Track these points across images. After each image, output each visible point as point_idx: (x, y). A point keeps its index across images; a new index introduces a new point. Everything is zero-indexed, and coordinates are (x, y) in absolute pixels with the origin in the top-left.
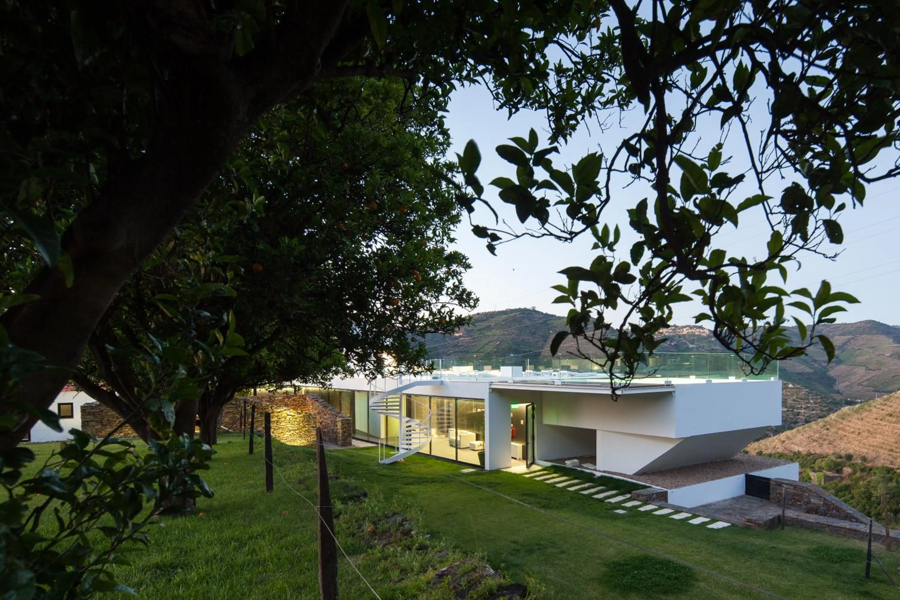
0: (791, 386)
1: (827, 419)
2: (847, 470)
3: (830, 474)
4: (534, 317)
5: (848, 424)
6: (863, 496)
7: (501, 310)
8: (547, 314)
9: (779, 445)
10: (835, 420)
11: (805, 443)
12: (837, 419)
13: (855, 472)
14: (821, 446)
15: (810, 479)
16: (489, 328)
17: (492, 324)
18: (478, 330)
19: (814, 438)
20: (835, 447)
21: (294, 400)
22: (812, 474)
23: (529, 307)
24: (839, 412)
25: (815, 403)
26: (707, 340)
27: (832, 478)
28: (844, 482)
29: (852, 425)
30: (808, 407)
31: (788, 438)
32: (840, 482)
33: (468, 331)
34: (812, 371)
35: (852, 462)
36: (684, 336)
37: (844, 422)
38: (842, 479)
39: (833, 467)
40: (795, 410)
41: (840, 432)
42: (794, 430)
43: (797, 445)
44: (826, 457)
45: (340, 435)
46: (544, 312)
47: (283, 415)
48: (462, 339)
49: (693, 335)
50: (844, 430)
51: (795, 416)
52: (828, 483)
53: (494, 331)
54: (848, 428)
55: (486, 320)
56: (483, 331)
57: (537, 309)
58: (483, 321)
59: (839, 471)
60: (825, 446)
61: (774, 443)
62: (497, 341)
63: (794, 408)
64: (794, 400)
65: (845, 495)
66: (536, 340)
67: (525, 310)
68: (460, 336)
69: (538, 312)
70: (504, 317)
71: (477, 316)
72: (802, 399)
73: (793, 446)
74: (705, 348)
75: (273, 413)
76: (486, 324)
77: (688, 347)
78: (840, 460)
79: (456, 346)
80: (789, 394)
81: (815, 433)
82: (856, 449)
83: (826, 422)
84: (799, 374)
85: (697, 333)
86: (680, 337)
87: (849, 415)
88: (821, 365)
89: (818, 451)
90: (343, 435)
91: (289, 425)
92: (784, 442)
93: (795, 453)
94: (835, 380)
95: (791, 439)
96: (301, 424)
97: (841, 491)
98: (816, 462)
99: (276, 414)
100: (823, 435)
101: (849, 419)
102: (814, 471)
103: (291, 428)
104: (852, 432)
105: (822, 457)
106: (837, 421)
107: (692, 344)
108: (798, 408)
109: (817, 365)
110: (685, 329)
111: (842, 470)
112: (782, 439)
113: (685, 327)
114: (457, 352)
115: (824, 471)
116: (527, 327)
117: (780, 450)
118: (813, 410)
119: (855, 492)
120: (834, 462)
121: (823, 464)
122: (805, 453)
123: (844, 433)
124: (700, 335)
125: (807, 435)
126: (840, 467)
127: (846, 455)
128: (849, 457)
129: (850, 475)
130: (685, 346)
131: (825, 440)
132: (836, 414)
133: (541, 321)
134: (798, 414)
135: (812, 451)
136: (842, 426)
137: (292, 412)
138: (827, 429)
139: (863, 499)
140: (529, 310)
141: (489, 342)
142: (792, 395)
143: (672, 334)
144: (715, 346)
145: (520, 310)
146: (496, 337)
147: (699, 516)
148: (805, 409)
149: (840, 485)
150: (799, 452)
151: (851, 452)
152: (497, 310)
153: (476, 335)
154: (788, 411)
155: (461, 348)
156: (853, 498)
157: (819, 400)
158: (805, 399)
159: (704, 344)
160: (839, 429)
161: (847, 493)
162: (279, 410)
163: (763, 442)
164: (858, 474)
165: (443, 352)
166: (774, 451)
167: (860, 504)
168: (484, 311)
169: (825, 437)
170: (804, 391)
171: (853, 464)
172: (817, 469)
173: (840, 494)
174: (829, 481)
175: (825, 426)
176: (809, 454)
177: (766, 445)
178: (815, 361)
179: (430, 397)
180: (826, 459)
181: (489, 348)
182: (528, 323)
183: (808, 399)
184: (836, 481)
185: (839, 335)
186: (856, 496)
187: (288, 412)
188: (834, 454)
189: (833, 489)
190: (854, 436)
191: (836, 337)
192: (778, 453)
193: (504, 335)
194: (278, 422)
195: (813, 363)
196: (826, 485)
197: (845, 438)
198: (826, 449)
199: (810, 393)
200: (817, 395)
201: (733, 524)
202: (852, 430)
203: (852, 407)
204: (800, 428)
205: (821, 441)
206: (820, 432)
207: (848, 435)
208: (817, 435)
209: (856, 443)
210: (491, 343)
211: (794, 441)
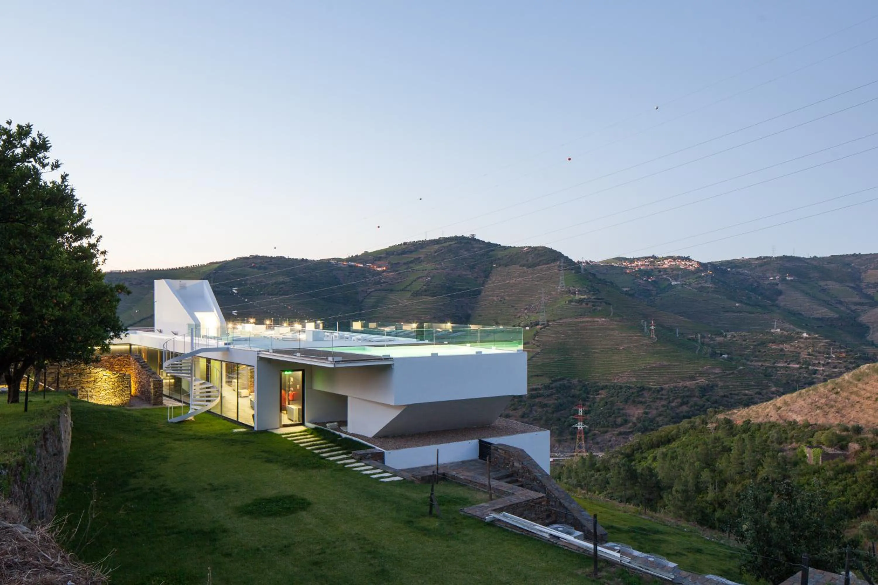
0: (805, 335)
1: (839, 380)
2: (854, 446)
3: (830, 450)
4: (473, 248)
5: (864, 386)
6: (869, 480)
7: (433, 238)
8: (489, 243)
9: (773, 413)
10: (848, 381)
11: (806, 411)
12: (851, 380)
13: (863, 449)
14: (826, 414)
15: (805, 456)
16: (418, 260)
17: (422, 256)
18: (404, 264)
19: (819, 404)
20: (843, 416)
21: (119, 360)
22: (807, 451)
23: (467, 235)
24: (856, 371)
25: (839, 358)
26: (696, 276)
27: (833, 456)
28: (849, 462)
29: (869, 388)
30: (828, 363)
31: (786, 403)
32: (843, 461)
33: (392, 264)
34: (836, 316)
35: (862, 436)
36: (665, 269)
37: (860, 385)
38: (847, 457)
39: (836, 442)
40: (810, 367)
41: (854, 398)
42: (795, 394)
43: (796, 412)
44: (828, 429)
45: (153, 395)
46: (486, 241)
47: (100, 376)
48: (385, 274)
49: (678, 268)
50: (858, 395)
51: (810, 374)
52: (826, 462)
53: (424, 265)
54: (863, 392)
55: (414, 251)
56: (411, 265)
57: (477, 237)
58: (411, 252)
59: (844, 448)
60: (831, 416)
61: (767, 410)
62: (427, 276)
63: (809, 365)
64: (809, 354)
65: (845, 479)
66: (475, 275)
67: (463, 238)
68: (383, 271)
69: (478, 240)
70: (436, 247)
71: (403, 246)
72: (820, 353)
73: (790, 414)
74: (693, 285)
75: (90, 373)
76: (414, 256)
77: (670, 285)
78: (845, 433)
79: (379, 283)
80: (802, 345)
81: (820, 397)
82: (870, 419)
83: (837, 384)
84: (818, 319)
85: (681, 267)
86: (660, 272)
87: (867, 375)
88: (848, 309)
89: (821, 421)
90: (155, 395)
91: (105, 385)
92: (780, 408)
93: (790, 423)
94: (868, 327)
95: (789, 405)
96: (116, 384)
97: (842, 473)
98: (815, 436)
99: (94, 375)
100: (831, 400)
101: (866, 381)
102: (811, 447)
103: (106, 388)
104: (868, 398)
105: (823, 428)
106: (851, 383)
107: (676, 280)
108: (814, 365)
109: (842, 309)
110: (666, 262)
111: (847, 446)
112: (778, 405)
113: (666, 258)
114: (379, 290)
115: (824, 447)
116: (464, 259)
117: (773, 419)
118: (835, 367)
119: (859, 474)
120: (837, 436)
121: (823, 438)
122: (802, 423)
123: (857, 399)
124: (685, 269)
125: (810, 401)
126: (844, 443)
127: (853, 427)
128: (858, 430)
129: (856, 453)
130: (667, 283)
131: (832, 407)
132: (851, 374)
133: (482, 252)
134: (815, 372)
135: (812, 421)
136: (855, 389)
137: (108, 373)
138: (837, 393)
139: (868, 483)
140: (467, 238)
141: (418, 278)
142: (807, 347)
143: (649, 267)
144: (706, 283)
145: (456, 238)
146: (426, 272)
147: (387, 472)
148: (824, 365)
149: (841, 465)
150: (795, 422)
151: (862, 423)
152: (428, 239)
153: (402, 269)
154: (801, 368)
155: (384, 285)
156: (856, 482)
157: (844, 355)
158: (824, 353)
159: (691, 280)
160: (851, 393)
161: (849, 475)
162: (96, 371)
163: (754, 408)
164: (867, 452)
165: (362, 291)
166: (766, 420)
167: (864, 491)
168: (412, 240)
169: (832, 403)
170: (824, 342)
171: (862, 439)
172: (814, 444)
173: (840, 476)
174: (828, 459)
175: (833, 389)
176: (807, 425)
177: (757, 413)
178: (841, 303)
179: (221, 361)
180: (827, 432)
181: (418, 286)
182: (466, 254)
183: (828, 353)
184: (837, 460)
185: (874, 269)
186: (859, 480)
187: (104, 373)
188: (838, 425)
189: (832, 470)
190: (870, 402)
191: (870, 272)
192: (769, 422)
193: (436, 269)
194: (95, 381)
195: (838, 305)
196: (824, 465)
197: (858, 406)
198: (833, 419)
199: (830, 345)
200: (841, 347)
201: (404, 479)
202: (868, 395)
203: (874, 364)
204: (803, 391)
205: (826, 409)
206: (827, 397)
207: (862, 401)
208: (823, 401)
209: (871, 412)
210: (420, 280)
211: (792, 407)
